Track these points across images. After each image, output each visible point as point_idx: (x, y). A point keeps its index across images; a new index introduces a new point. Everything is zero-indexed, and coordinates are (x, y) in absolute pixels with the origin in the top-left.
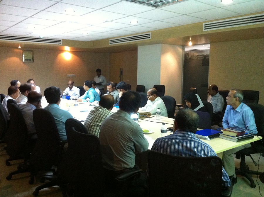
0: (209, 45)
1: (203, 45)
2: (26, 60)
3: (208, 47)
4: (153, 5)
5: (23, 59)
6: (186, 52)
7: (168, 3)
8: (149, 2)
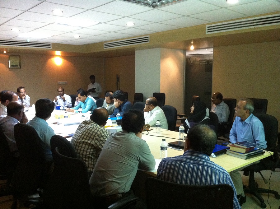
0: (212, 50)
1: (206, 50)
2: (12, 66)
3: (212, 51)
4: (151, 5)
5: (9, 65)
6: (187, 56)
7: (168, 2)
8: (146, 2)
